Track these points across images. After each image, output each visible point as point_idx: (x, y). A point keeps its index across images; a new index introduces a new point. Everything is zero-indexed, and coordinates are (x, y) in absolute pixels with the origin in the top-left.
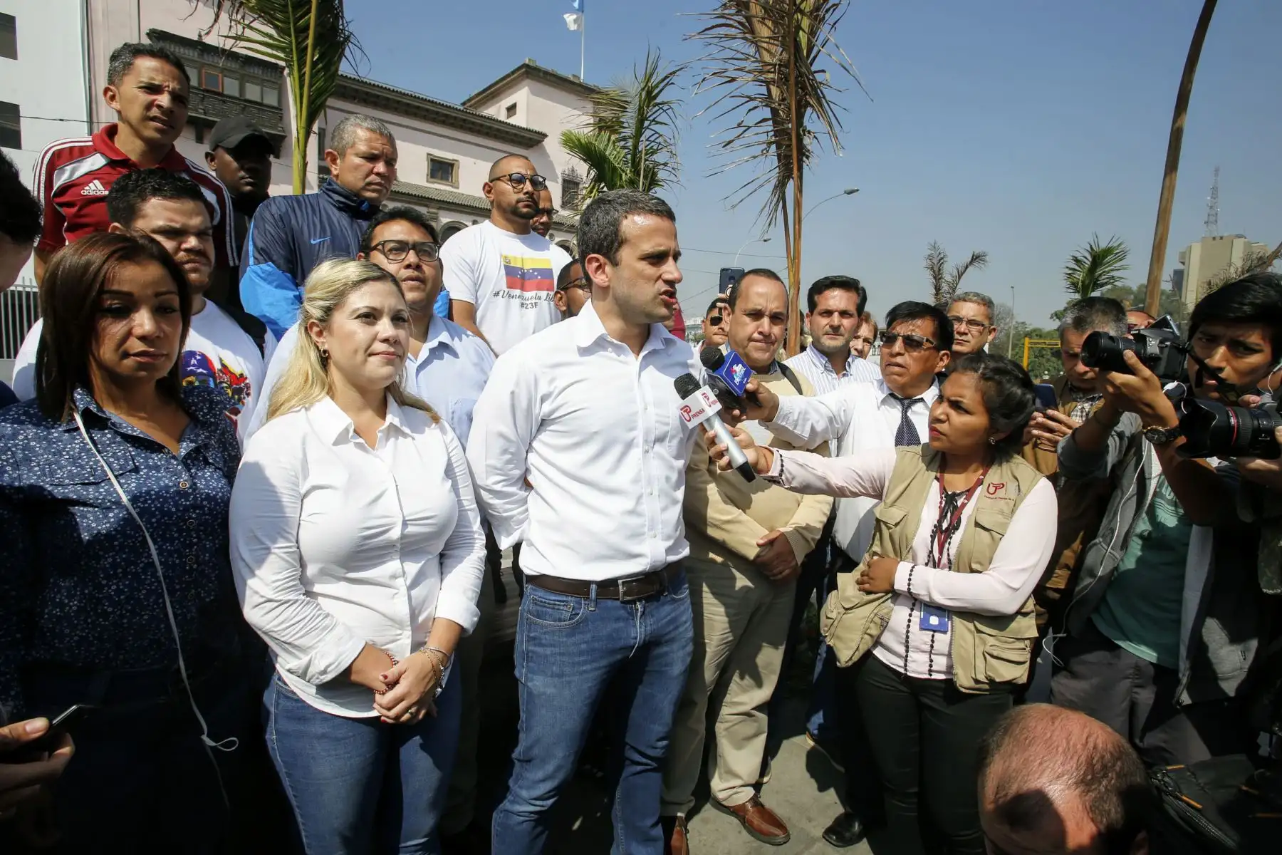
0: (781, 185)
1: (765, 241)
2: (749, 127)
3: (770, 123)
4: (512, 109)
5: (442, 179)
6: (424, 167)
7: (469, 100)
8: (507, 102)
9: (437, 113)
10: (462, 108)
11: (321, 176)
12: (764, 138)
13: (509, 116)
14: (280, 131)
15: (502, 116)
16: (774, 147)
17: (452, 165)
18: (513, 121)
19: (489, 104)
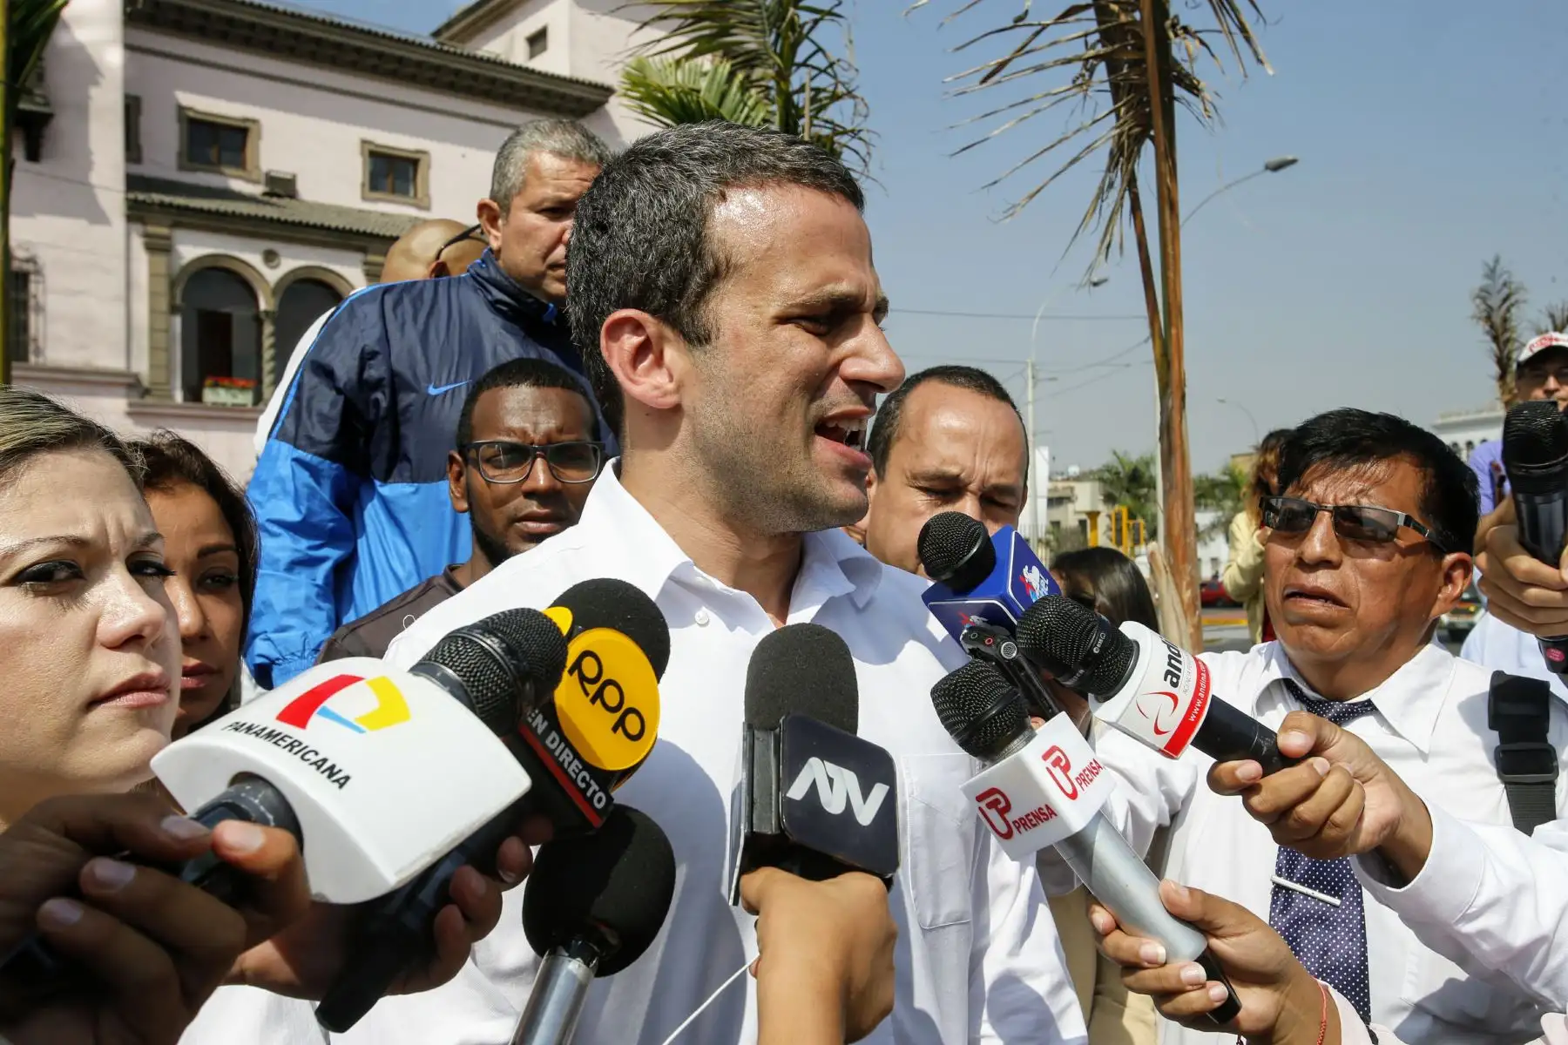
0: (1124, 153)
1: (1095, 284)
2: (1044, 27)
3: (1091, 13)
4: (538, 40)
5: (394, 191)
6: (356, 169)
7: (449, 25)
8: (529, 26)
9: (380, 55)
10: (432, 42)
11: (132, 196)
12: (1078, 49)
13: (532, 55)
14: (39, 104)
15: (519, 55)
16: (1101, 70)
17: (415, 163)
18: (542, 64)
19: (491, 30)
